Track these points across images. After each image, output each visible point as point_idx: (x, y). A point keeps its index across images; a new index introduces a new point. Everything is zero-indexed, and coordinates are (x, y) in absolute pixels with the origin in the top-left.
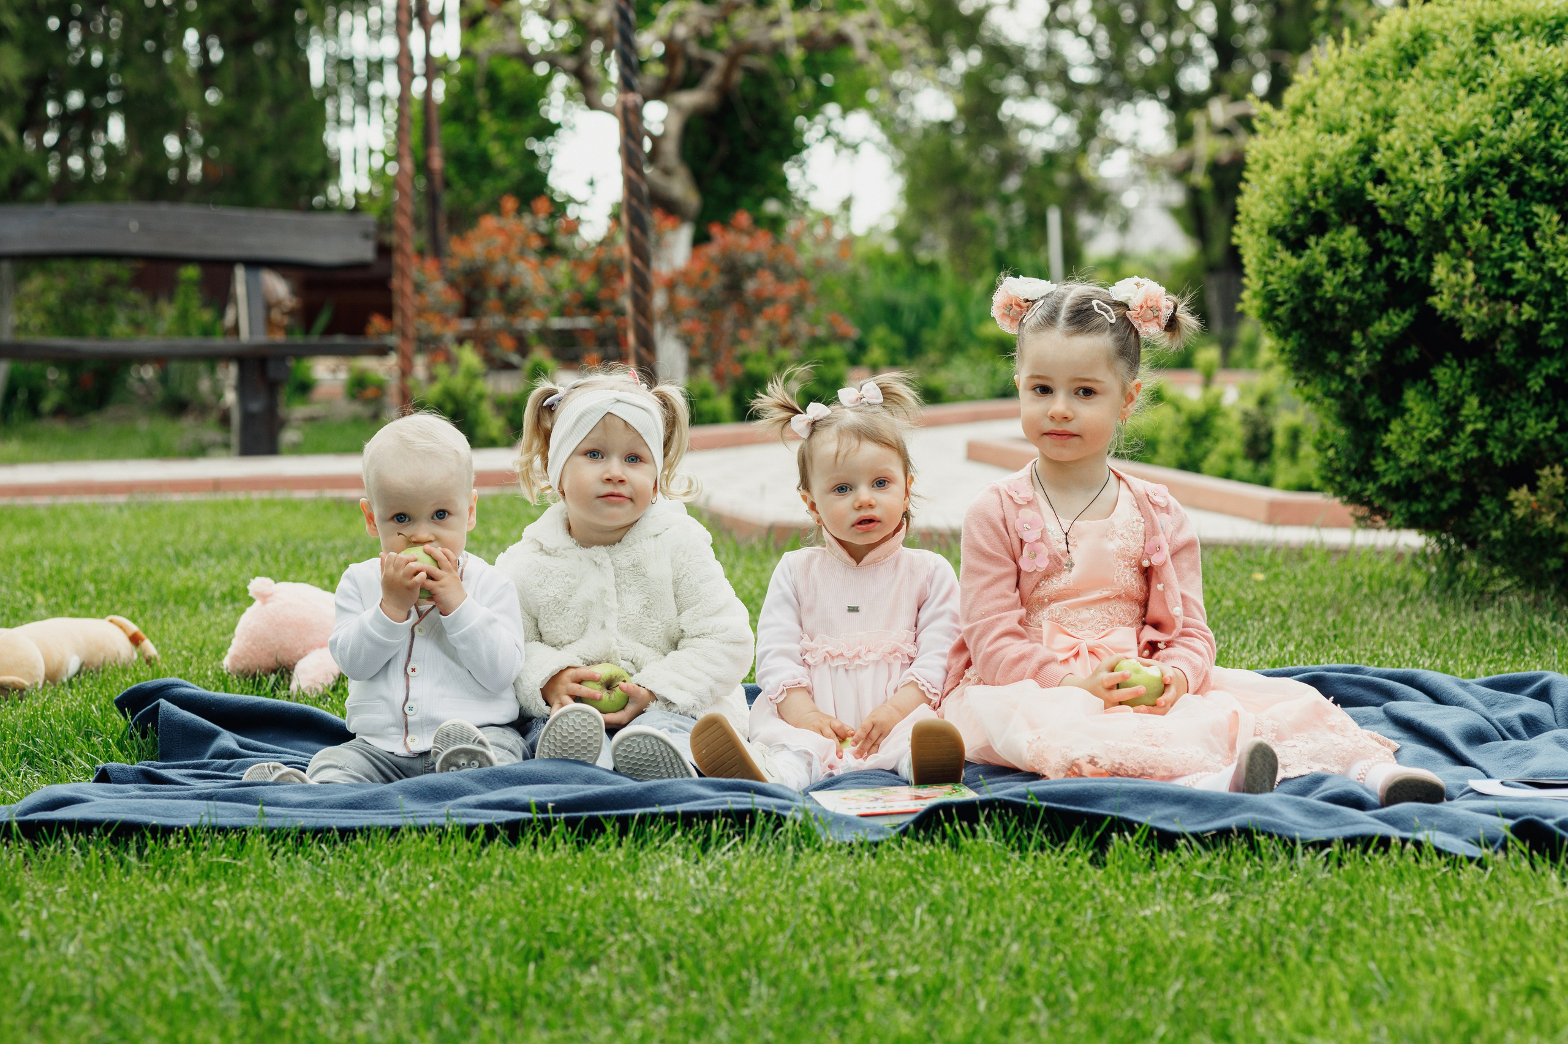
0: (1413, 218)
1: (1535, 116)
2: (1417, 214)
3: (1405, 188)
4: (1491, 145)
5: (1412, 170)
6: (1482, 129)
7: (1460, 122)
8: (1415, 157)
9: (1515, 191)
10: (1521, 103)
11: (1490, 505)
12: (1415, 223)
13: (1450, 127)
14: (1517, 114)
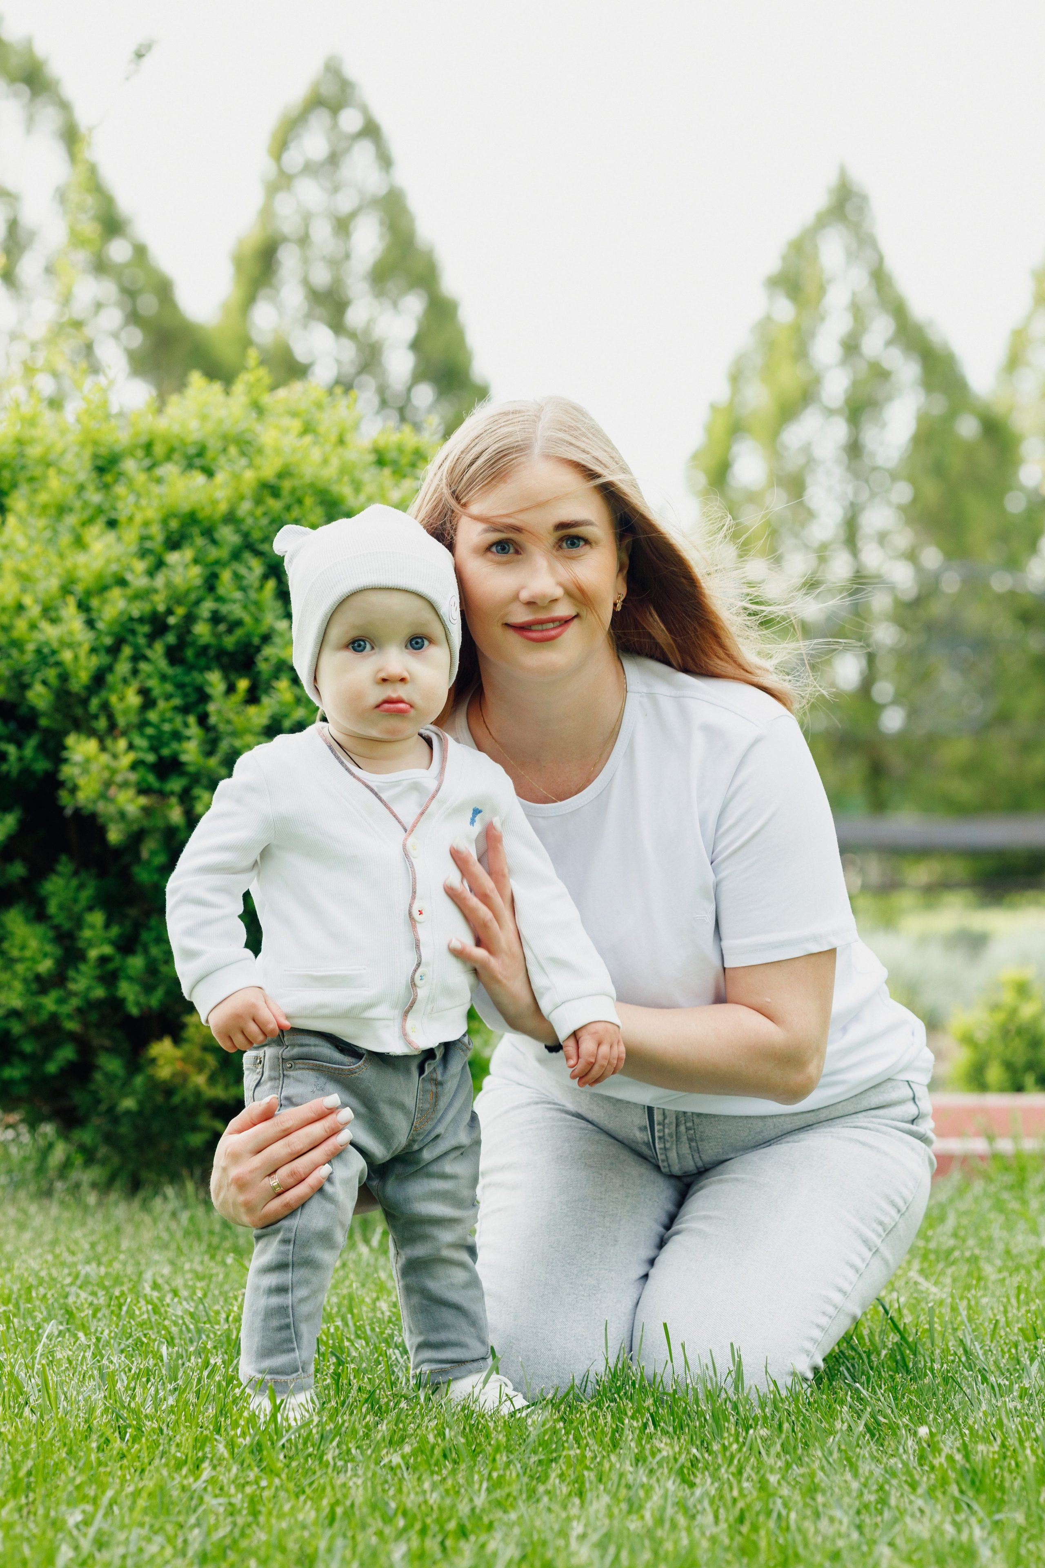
0: (39, 688)
1: (196, 561)
2: (44, 683)
3: (22, 651)
4: (140, 595)
5: (33, 626)
6: (129, 577)
7: (97, 565)
8: (35, 611)
9: (174, 655)
10: (174, 543)
11: (111, 1064)
12: (39, 695)
13: (82, 573)
14: (173, 558)
